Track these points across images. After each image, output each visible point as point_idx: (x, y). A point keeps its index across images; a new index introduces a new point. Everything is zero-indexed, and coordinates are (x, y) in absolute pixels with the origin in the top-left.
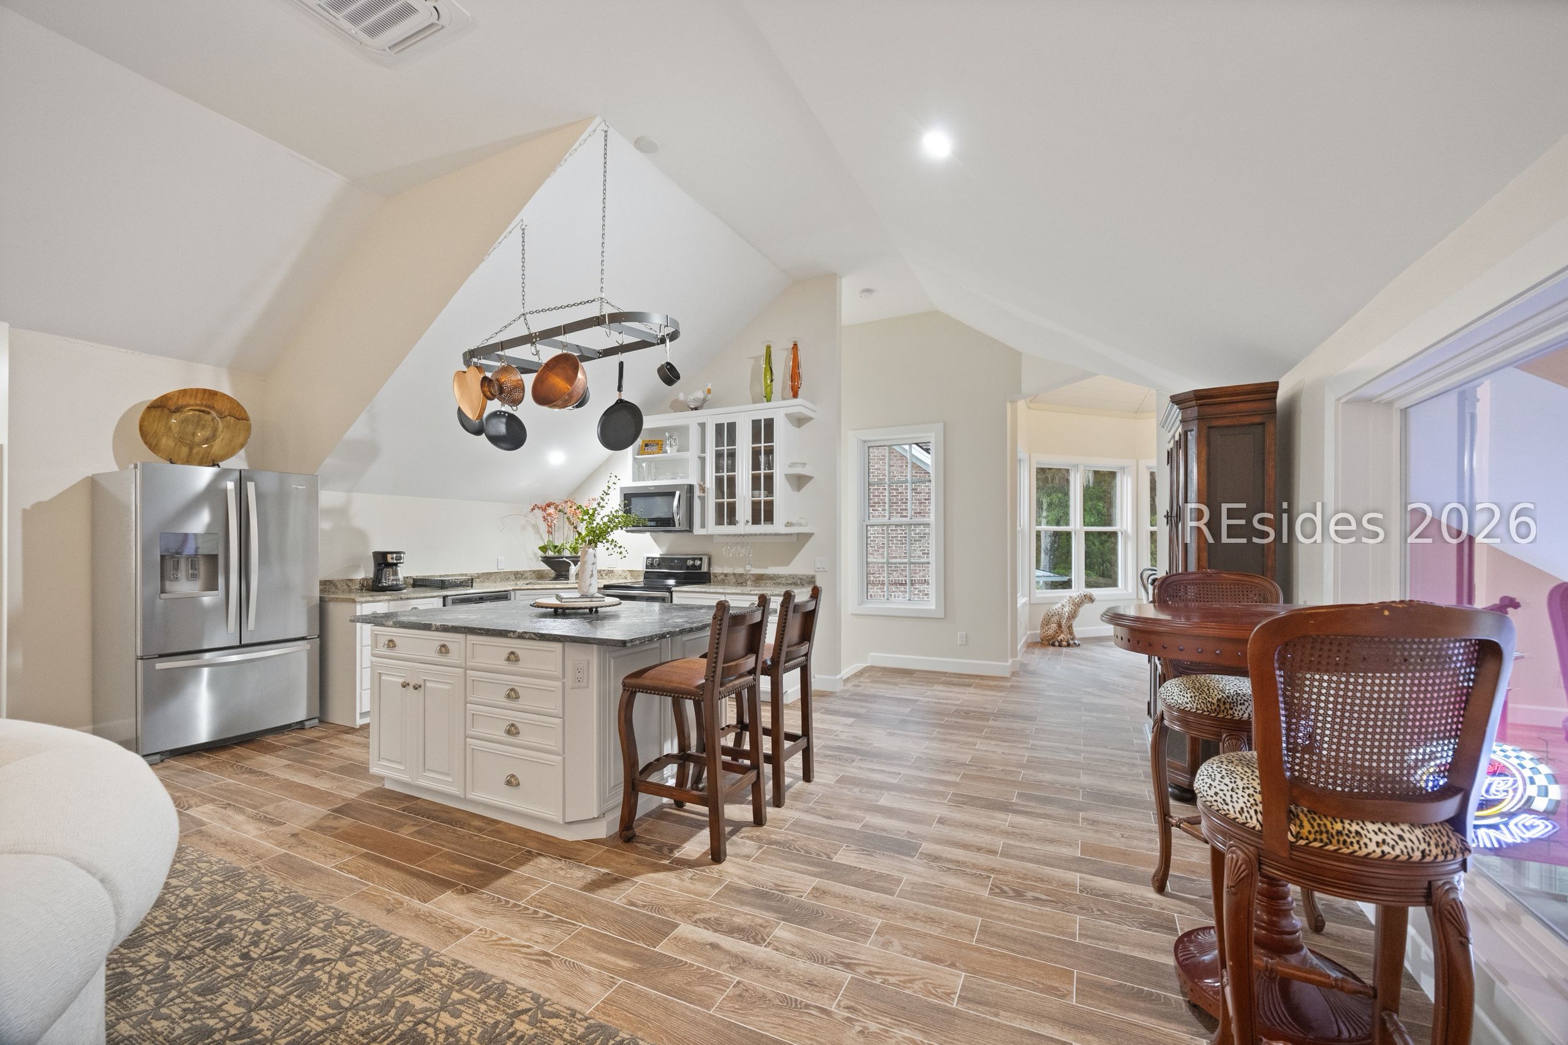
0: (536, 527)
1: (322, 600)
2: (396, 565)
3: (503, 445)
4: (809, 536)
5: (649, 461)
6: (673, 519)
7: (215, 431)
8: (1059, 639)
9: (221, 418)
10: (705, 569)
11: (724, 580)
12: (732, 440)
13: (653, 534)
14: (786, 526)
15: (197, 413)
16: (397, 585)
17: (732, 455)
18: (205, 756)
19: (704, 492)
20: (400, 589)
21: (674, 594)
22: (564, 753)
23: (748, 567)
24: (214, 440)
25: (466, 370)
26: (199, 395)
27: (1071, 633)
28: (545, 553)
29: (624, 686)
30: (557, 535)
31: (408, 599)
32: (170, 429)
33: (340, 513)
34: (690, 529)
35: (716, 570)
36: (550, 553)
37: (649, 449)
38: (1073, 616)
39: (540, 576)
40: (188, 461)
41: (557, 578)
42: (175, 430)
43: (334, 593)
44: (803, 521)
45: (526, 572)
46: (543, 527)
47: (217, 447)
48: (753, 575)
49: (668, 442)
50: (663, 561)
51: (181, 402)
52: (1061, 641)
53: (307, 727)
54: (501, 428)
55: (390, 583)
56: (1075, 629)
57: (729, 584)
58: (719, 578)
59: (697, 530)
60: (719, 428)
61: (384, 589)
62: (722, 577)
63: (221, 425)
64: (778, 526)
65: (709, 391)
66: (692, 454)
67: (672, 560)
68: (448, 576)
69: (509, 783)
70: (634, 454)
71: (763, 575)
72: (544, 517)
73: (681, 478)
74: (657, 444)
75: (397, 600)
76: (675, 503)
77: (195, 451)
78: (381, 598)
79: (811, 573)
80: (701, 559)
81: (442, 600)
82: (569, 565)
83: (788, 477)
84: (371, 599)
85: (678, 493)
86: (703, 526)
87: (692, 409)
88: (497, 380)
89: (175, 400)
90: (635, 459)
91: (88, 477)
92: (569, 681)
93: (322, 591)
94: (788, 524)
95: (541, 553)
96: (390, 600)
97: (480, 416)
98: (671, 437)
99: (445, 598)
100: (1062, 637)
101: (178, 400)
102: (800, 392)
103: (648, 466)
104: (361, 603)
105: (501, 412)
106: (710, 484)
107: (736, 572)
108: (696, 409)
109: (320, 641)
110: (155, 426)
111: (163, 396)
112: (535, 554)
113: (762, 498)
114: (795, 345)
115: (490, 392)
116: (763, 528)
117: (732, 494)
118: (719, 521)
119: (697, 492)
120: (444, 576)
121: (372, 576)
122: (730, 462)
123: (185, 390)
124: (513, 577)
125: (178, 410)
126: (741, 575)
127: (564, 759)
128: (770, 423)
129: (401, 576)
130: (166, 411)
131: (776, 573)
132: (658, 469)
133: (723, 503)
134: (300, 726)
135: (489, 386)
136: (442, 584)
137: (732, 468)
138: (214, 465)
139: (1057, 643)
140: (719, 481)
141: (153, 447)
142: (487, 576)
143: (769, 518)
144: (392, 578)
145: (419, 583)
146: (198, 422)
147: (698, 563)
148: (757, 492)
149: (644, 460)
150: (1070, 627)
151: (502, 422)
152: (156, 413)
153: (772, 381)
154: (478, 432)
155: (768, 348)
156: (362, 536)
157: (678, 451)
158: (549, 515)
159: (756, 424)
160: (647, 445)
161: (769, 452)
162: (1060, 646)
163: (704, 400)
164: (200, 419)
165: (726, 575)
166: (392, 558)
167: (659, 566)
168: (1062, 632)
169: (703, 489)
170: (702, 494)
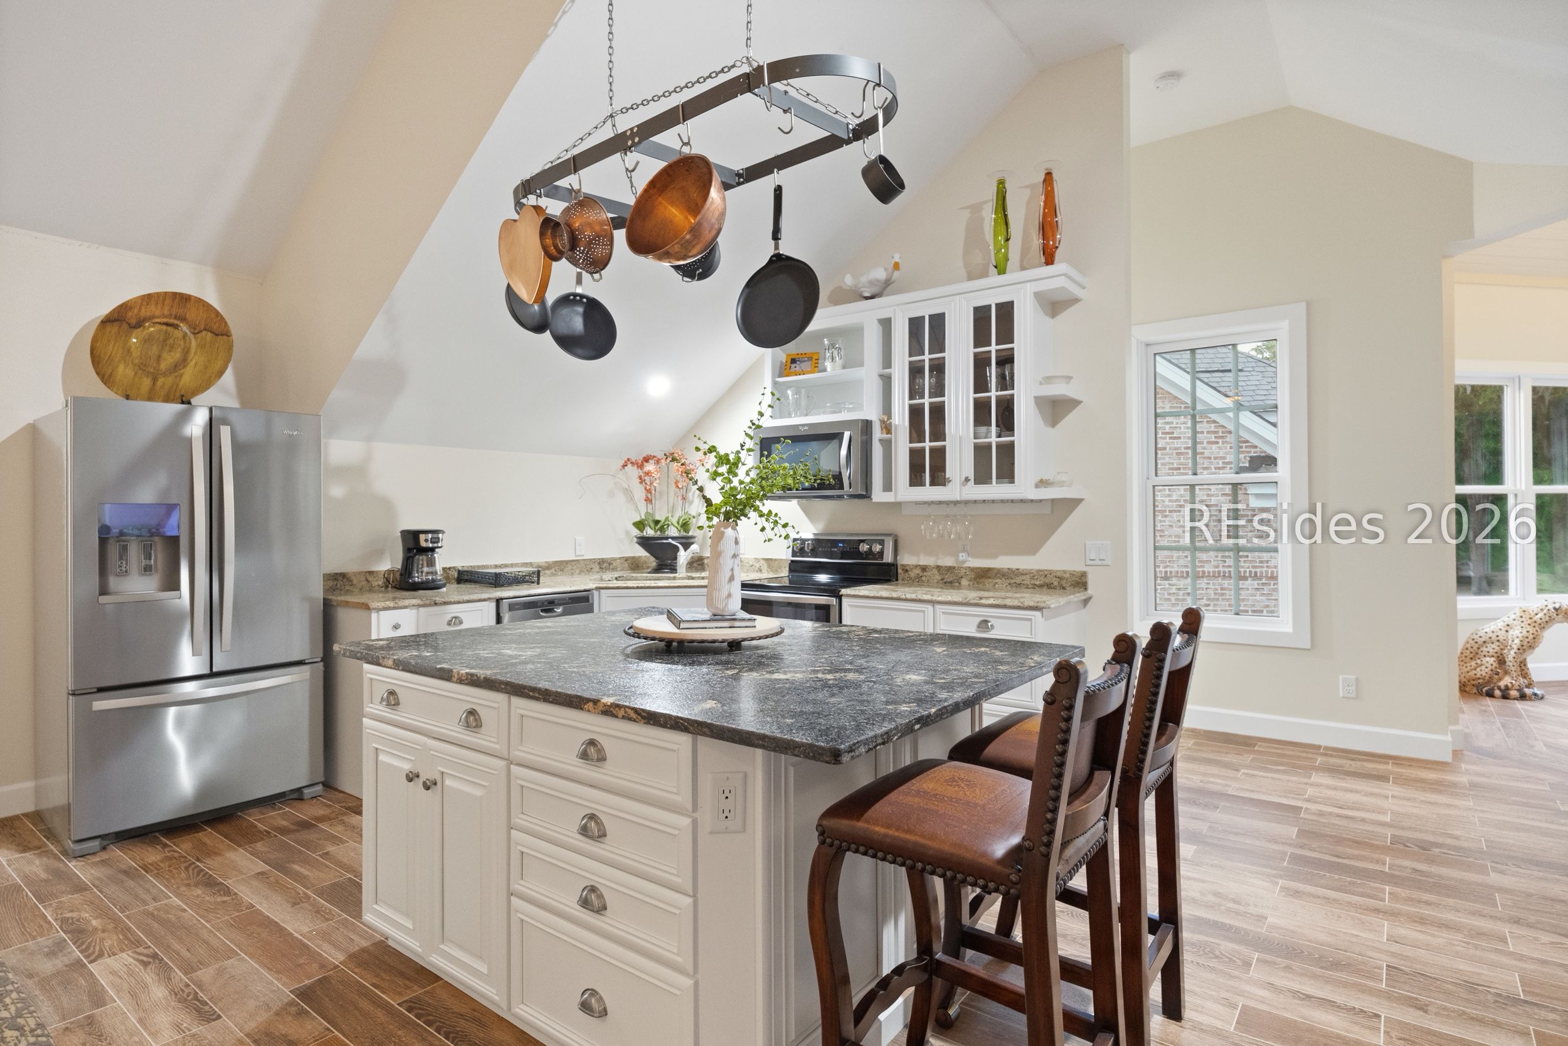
0: (628, 493)
1: (327, 604)
2: (432, 550)
3: (580, 351)
4: (1074, 503)
5: (798, 388)
6: (838, 477)
7: (186, 352)
8: (1502, 684)
9: (194, 333)
10: (888, 558)
11: (919, 578)
12: (938, 343)
13: (804, 501)
14: (1037, 486)
15: (164, 327)
16: (433, 581)
17: (938, 368)
18: (160, 843)
19: (889, 431)
20: (438, 587)
21: (844, 600)
22: (696, 970)
23: (962, 556)
24: (184, 367)
25: (516, 217)
26: (168, 302)
27: (1524, 673)
28: (642, 531)
29: (822, 834)
30: (658, 505)
31: (445, 603)
32: (129, 351)
33: (356, 472)
34: (866, 495)
35: (906, 559)
36: (649, 532)
37: (797, 367)
38: (1529, 644)
39: (635, 565)
40: (150, 398)
41: (658, 570)
42: (136, 353)
43: (348, 592)
44: (1063, 478)
45: (615, 559)
46: (639, 493)
47: (188, 376)
48: (972, 569)
49: (828, 354)
50: (820, 545)
51: (144, 313)
52: (1507, 688)
53: (306, 797)
54: (576, 322)
55: (424, 578)
56: (1531, 665)
57: (929, 584)
58: (913, 574)
59: (879, 495)
60: (915, 324)
61: (415, 587)
62: (918, 571)
63: (194, 344)
64: (1023, 486)
65: (896, 266)
66: (868, 373)
67: (834, 543)
68: (506, 566)
69: (585, 1007)
70: (773, 376)
71: (989, 570)
72: (640, 477)
73: (849, 410)
74: (810, 359)
75: (429, 605)
76: (844, 452)
77: (159, 383)
78: (407, 602)
79: (1079, 567)
80: (882, 542)
81: (493, 605)
82: (677, 549)
83: (1040, 401)
84: (391, 604)
85: (847, 435)
86: (888, 487)
87: (867, 298)
88: (568, 225)
89: (136, 311)
90: (775, 383)
91: (29, 424)
92: (706, 816)
93: (327, 590)
94: (1042, 483)
95: (636, 532)
96: (419, 606)
97: (540, 298)
98: (832, 346)
99: (498, 601)
100: (1506, 681)
101: (140, 310)
102: (1058, 254)
103: (797, 392)
104: (378, 610)
105: (575, 295)
106: (900, 417)
107: (940, 563)
108: (872, 297)
109: (325, 666)
110: (110, 348)
111: (121, 306)
112: (628, 533)
113: (994, 439)
114: (1049, 175)
115: (556, 247)
116: (996, 490)
117: (938, 433)
118: (916, 479)
119: (877, 434)
120: (500, 566)
121: (399, 566)
122: (933, 380)
123: (149, 296)
124: (596, 567)
125: (139, 324)
126: (950, 569)
127: (696, 985)
128: (1006, 311)
129: (439, 567)
130: (125, 326)
131: (1014, 566)
132: (812, 398)
133: (923, 450)
134: (296, 796)
135: (554, 236)
136: (497, 580)
137: (939, 389)
138: (183, 403)
139: (1497, 693)
140: (916, 413)
141: (106, 379)
142: (560, 567)
143: (1007, 473)
144: (426, 569)
145: (466, 577)
146: (165, 340)
147: (877, 548)
148: (983, 429)
149: (788, 385)
150: (1523, 665)
151: (578, 313)
152: (113, 329)
153: (1007, 240)
154: (539, 328)
155: (1001, 182)
156: (386, 506)
157: (844, 367)
158: (648, 473)
159: (981, 315)
160: (793, 361)
161: (1006, 360)
162: (1505, 697)
163: (887, 283)
164: (167, 336)
165: (924, 569)
166: (426, 540)
167: (814, 552)
168: (1506, 673)
169: (887, 428)
170: (885, 436)
